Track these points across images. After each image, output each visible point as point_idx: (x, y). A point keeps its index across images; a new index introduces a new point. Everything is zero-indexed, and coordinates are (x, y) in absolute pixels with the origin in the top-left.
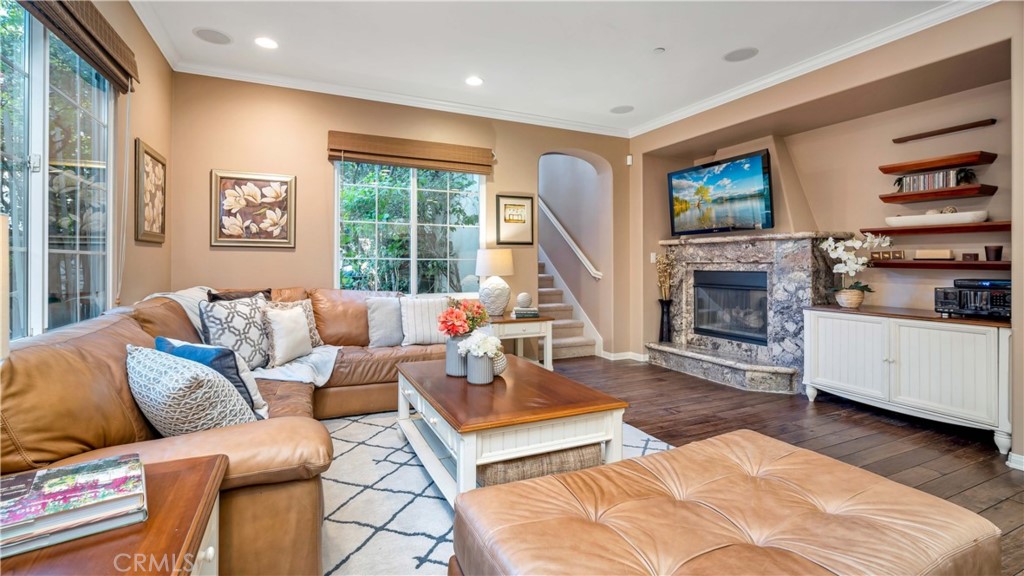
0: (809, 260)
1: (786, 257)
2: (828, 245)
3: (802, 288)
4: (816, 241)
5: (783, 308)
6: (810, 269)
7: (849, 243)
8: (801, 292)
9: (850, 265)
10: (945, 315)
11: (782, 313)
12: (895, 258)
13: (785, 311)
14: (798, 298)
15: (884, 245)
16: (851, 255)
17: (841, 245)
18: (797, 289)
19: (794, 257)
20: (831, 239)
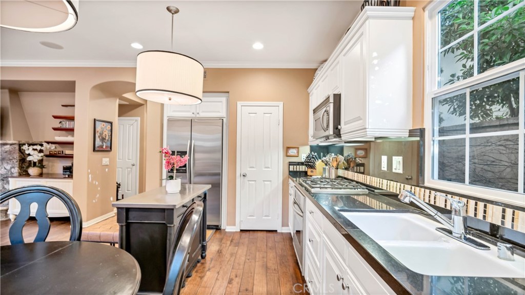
0: (17, 154)
1: (6, 152)
2: (25, 147)
3: (14, 167)
4: (20, 145)
5: (4, 178)
6: (18, 158)
7: (35, 147)
8: (13, 170)
9: (35, 157)
10: (67, 176)
11: (3, 180)
12: (59, 153)
13: (5, 179)
14: (12, 172)
15: (52, 148)
16: (36, 152)
17: (31, 148)
18: (11, 168)
19: (10, 152)
20: (26, 145)
